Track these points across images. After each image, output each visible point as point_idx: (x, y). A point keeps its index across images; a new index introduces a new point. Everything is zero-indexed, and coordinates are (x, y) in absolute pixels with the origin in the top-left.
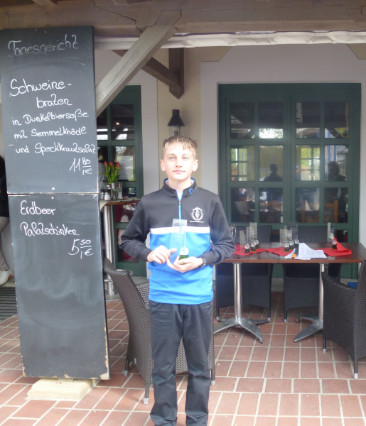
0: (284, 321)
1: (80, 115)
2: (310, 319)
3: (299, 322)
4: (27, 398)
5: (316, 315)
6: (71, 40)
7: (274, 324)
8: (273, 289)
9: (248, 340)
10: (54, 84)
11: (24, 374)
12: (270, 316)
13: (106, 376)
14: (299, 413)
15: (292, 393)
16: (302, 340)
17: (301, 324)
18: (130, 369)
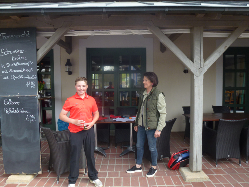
0: (115, 148)
1: (30, 63)
2: (126, 147)
3: (121, 148)
4: (6, 183)
5: (129, 145)
6: (27, 33)
7: (111, 149)
8: (110, 135)
9: (100, 156)
10: (20, 51)
11: (4, 173)
12: (109, 146)
13: (40, 173)
14: (122, 185)
15: (119, 177)
16: (123, 155)
17: (122, 149)
18: (50, 170)
